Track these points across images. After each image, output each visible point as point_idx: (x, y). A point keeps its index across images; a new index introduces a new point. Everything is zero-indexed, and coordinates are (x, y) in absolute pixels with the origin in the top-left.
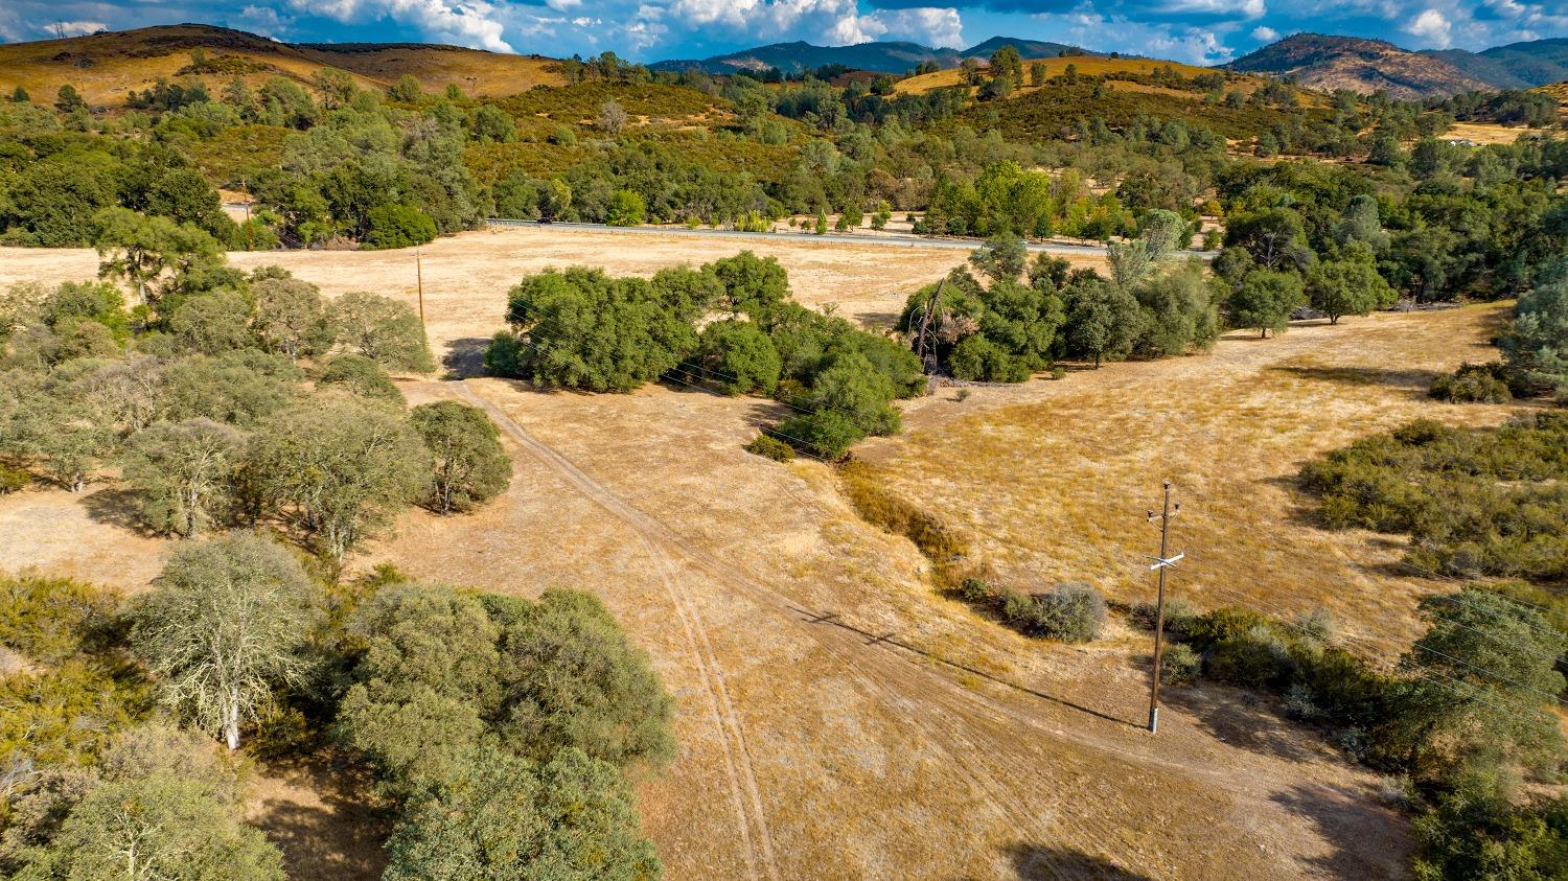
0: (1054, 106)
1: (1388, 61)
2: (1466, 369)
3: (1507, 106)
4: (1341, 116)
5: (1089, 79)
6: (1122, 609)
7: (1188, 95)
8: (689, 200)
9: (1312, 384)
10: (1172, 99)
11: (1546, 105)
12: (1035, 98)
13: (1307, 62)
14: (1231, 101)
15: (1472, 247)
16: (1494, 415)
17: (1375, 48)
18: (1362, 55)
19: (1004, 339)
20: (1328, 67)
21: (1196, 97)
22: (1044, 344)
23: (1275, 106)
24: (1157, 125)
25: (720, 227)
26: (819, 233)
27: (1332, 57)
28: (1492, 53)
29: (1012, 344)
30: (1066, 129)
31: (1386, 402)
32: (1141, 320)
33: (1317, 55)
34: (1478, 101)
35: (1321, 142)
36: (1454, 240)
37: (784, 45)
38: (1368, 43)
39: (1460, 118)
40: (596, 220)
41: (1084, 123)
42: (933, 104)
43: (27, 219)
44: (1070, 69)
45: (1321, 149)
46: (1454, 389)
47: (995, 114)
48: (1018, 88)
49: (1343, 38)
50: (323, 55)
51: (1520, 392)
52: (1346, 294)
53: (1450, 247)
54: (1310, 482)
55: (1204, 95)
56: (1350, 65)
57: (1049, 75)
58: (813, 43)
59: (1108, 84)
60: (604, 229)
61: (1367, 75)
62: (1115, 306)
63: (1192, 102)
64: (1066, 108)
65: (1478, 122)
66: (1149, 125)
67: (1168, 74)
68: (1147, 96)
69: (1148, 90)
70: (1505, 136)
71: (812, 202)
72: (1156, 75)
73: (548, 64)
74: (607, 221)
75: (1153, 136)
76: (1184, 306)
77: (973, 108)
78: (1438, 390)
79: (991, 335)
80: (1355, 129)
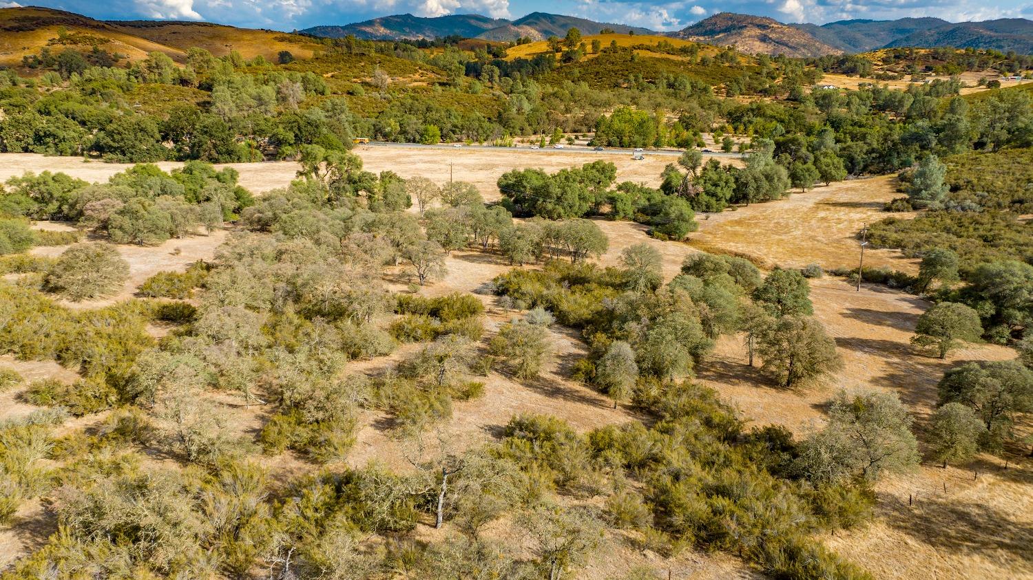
0: (610, 66)
1: (773, 30)
2: (895, 201)
3: (848, 64)
4: (765, 71)
5: (624, 49)
6: (827, 272)
7: (680, 59)
8: (463, 129)
9: (838, 208)
10: (673, 61)
11: (867, 65)
12: (596, 61)
13: (727, 30)
14: (704, 62)
15: (873, 151)
16: (910, 216)
17: (766, 22)
18: (759, 26)
19: (713, 195)
20: (740, 34)
21: (684, 59)
22: (728, 196)
23: (727, 64)
24: (672, 79)
25: (485, 144)
26: (541, 146)
27: (741, 28)
28: (828, 26)
29: (717, 196)
30: (621, 81)
31: (869, 213)
32: (765, 185)
33: (733, 27)
34: (832, 60)
35: (760, 88)
36: (866, 148)
37: (397, 16)
38: (761, 20)
39: (825, 70)
40: (414, 141)
41: (632, 77)
42: (537, 64)
43: (120, 148)
44: (613, 43)
45: (761, 92)
46: (894, 207)
47: (576, 71)
48: (585, 55)
49: (747, 16)
50: (124, 29)
51: (915, 208)
52: (834, 172)
53: (864, 151)
54: (859, 237)
55: (689, 58)
56: (753, 33)
57: (602, 47)
58: (416, 15)
59: (635, 52)
60: (420, 146)
61: (764, 39)
62: (756, 180)
63: (683, 63)
64: (617, 68)
65: (834, 73)
66: (668, 78)
67: (666, 46)
68: (658, 60)
69: (657, 55)
70: (851, 83)
71: (522, 129)
72: (659, 46)
73: (278, 35)
74: (420, 141)
75: (670, 85)
76: (779, 179)
77: (561, 67)
78: (887, 208)
79: (707, 193)
80: (774, 78)
